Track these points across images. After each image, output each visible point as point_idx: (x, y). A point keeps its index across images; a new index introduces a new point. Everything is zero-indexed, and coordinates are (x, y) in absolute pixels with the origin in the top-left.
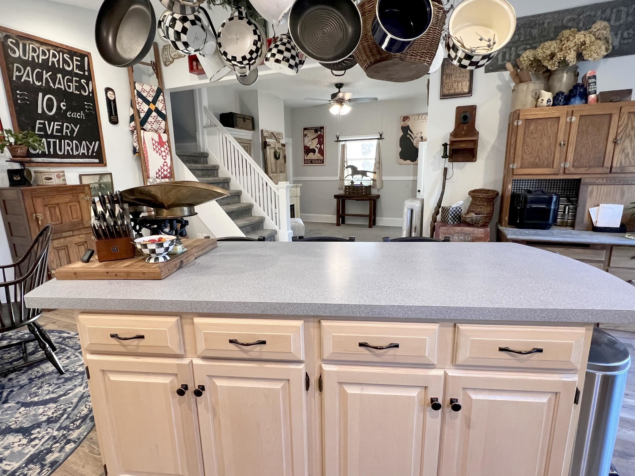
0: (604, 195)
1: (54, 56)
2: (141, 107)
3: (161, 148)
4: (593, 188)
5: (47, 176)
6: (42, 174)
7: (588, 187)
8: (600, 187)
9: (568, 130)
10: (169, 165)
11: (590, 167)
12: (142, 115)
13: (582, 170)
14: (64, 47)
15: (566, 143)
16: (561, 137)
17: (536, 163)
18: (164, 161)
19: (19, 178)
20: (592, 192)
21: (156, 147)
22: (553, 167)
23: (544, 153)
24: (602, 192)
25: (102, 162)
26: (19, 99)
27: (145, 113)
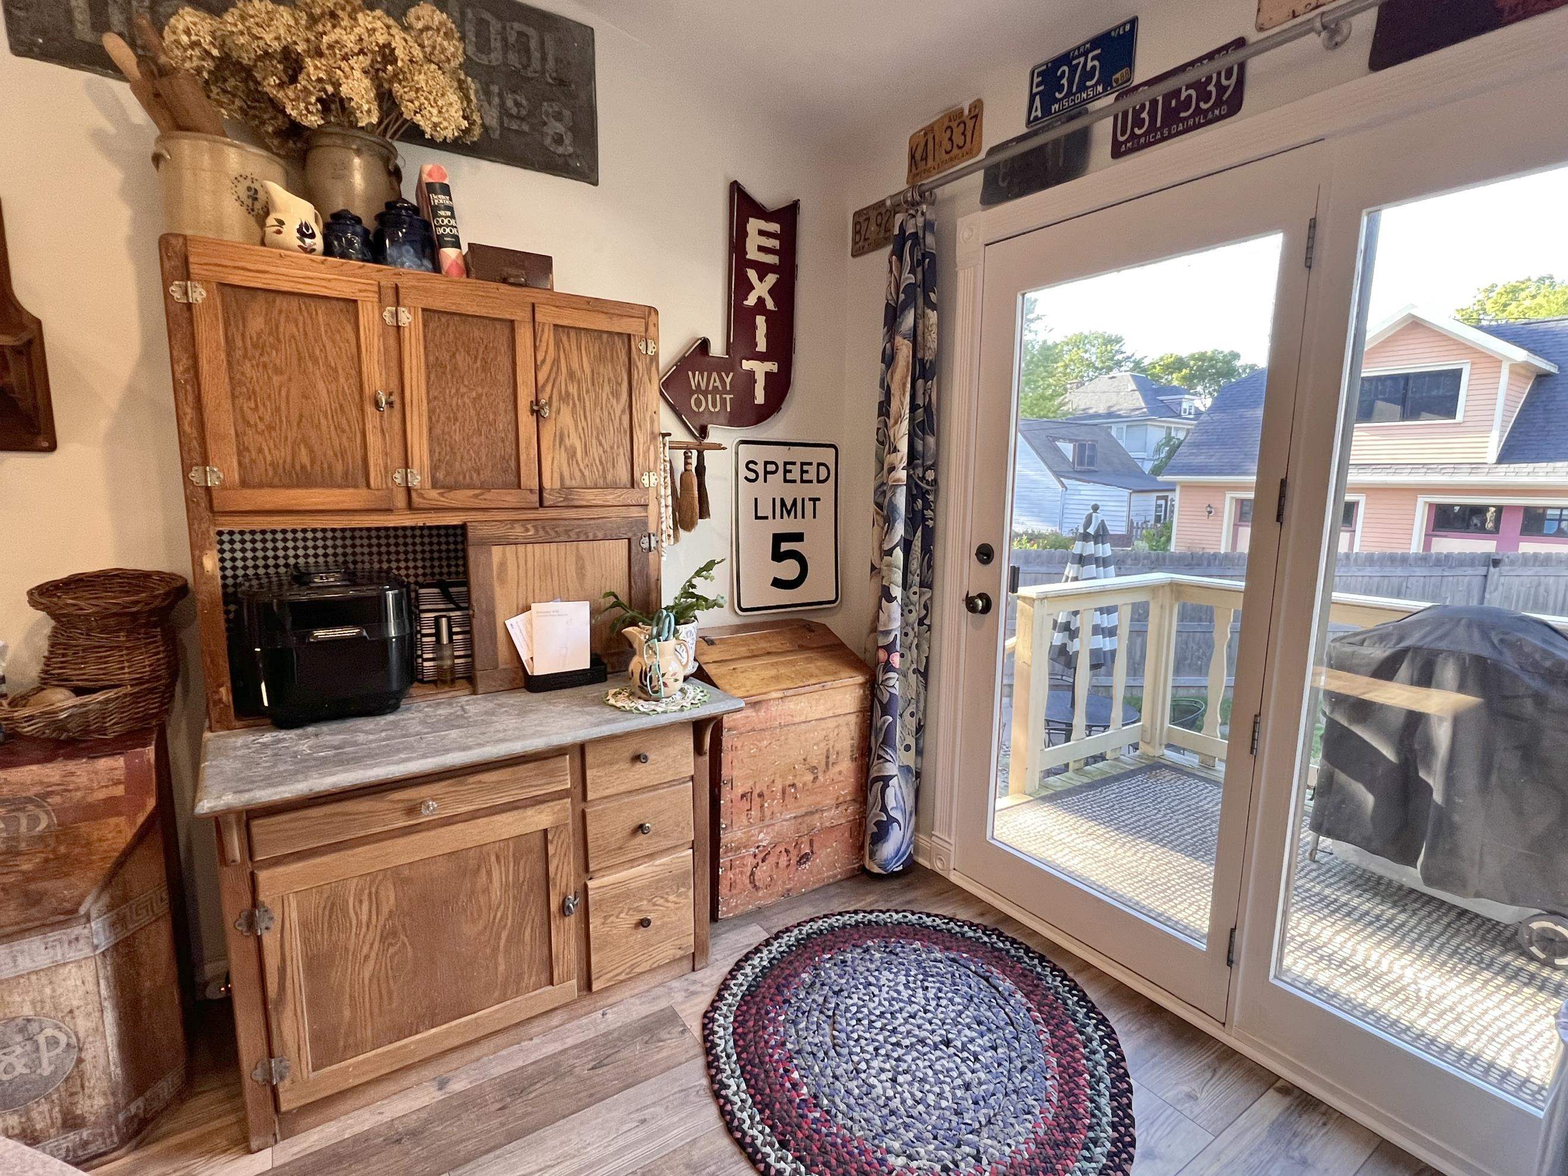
0: (537, 576)
4: (504, 554)
7: (490, 551)
8: (521, 548)
9: (394, 354)
11: (485, 487)
13: (461, 497)
15: (395, 398)
16: (376, 379)
17: (303, 467)
20: (503, 564)
22: (368, 486)
23: (324, 428)
24: (530, 564)
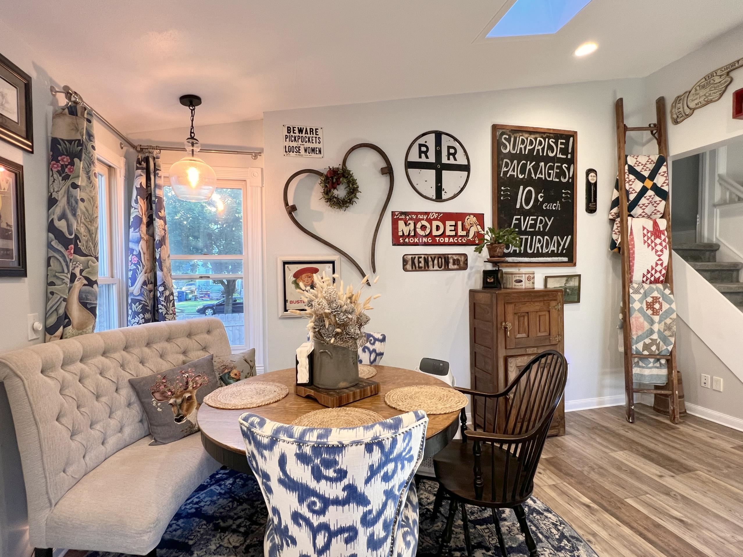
1: (540, 143)
2: (632, 186)
3: (655, 239)
5: (518, 278)
6: (513, 276)
10: (665, 264)
12: (632, 197)
14: (552, 132)
18: (658, 258)
19: (492, 280)
21: (648, 239)
25: (572, 261)
26: (503, 195)
27: (636, 194)
